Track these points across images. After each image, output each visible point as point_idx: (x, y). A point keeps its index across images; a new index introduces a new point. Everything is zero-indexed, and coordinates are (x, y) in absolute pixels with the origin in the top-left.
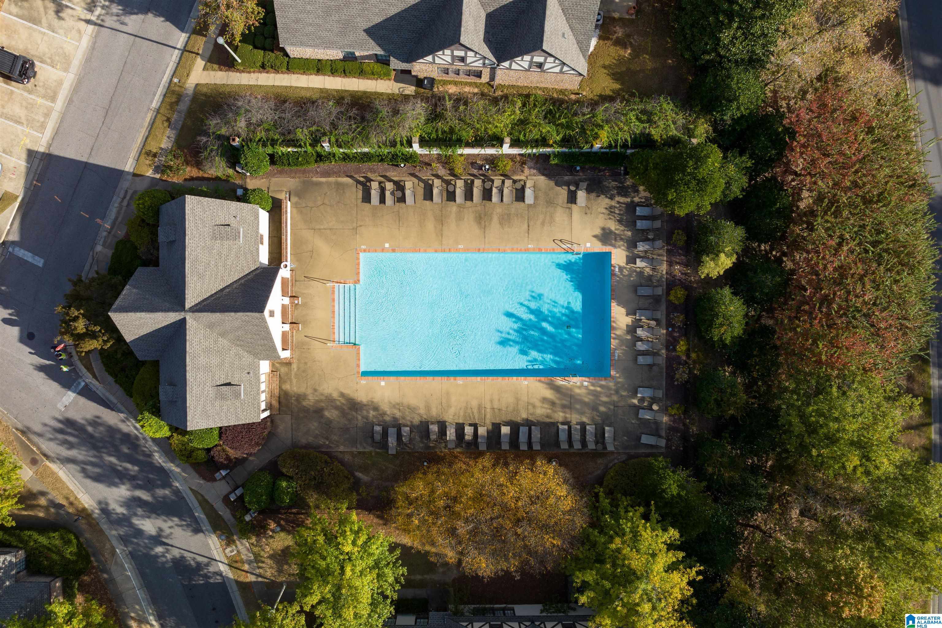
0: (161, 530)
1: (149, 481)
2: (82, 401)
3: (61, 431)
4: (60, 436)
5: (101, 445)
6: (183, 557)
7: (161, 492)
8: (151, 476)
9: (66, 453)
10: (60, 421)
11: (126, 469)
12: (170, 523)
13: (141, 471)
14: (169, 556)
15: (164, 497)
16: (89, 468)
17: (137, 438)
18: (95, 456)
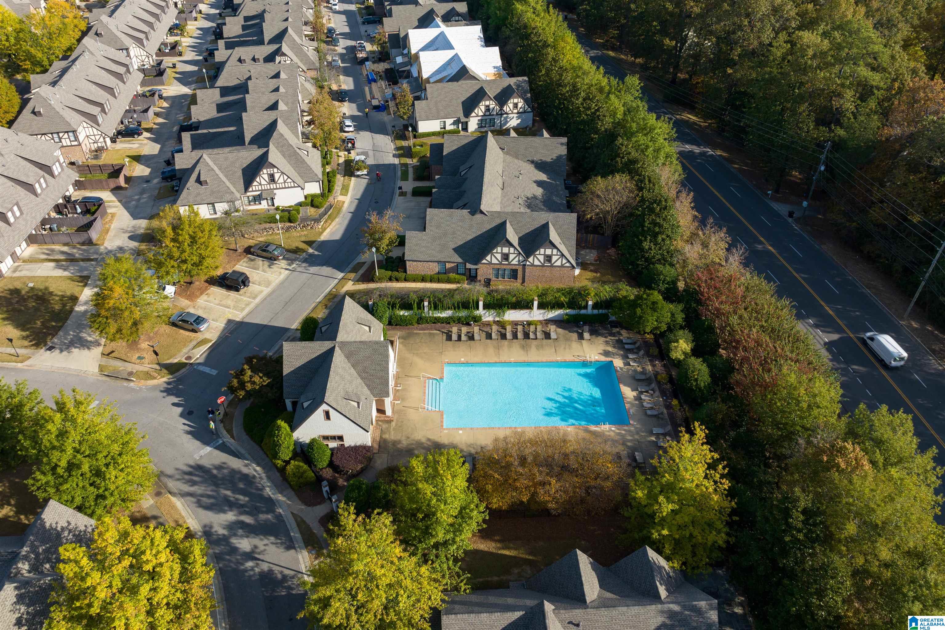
0: (256, 547)
1: (256, 508)
2: (217, 452)
3: (190, 474)
4: (187, 477)
5: (220, 482)
6: (271, 571)
7: (263, 517)
8: (258, 504)
9: (187, 488)
10: (191, 466)
11: (237, 499)
12: (266, 541)
13: (251, 500)
14: (257, 570)
15: (267, 520)
16: (204, 499)
17: (254, 477)
18: (212, 491)
